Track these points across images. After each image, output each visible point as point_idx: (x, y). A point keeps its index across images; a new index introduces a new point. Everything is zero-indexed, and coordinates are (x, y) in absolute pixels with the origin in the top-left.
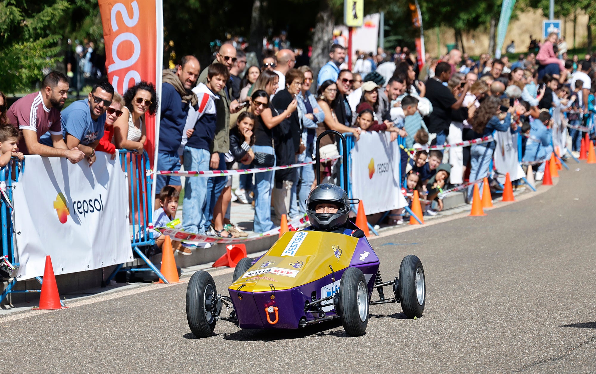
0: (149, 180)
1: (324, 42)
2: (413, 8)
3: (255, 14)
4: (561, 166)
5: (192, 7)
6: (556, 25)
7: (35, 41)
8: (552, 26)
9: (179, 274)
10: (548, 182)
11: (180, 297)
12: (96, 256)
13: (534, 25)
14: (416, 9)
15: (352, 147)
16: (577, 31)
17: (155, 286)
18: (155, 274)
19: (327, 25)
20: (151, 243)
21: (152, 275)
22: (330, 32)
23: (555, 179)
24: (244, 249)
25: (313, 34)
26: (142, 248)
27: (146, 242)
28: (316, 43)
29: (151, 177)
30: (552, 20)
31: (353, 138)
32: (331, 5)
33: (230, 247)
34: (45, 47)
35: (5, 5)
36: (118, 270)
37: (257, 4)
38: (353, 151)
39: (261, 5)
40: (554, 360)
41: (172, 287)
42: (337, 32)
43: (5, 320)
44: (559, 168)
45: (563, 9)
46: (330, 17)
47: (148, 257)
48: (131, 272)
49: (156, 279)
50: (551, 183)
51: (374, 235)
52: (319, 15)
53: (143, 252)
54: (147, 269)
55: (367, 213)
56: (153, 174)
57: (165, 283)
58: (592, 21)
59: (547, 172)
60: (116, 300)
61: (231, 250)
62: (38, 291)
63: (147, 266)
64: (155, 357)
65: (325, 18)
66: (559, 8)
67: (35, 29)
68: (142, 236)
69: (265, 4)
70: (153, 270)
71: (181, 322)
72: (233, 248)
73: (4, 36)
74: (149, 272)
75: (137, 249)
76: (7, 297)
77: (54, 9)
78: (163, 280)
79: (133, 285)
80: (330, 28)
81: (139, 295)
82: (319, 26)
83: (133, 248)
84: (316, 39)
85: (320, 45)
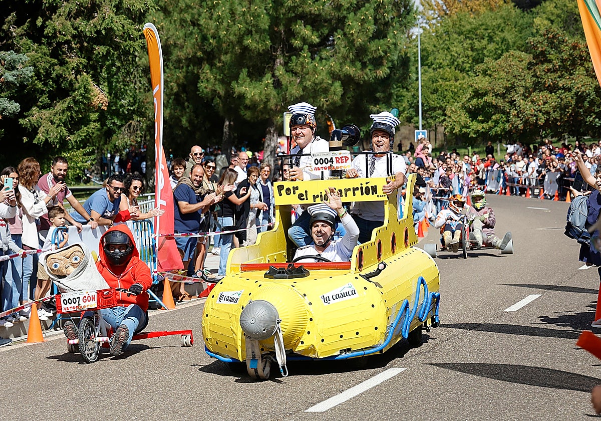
1: (272, 147)
2: (329, 123)
3: (226, 130)
4: (429, 225)
5: (184, 126)
6: (423, 133)
8: (421, 134)
9: (175, 304)
10: (421, 235)
11: (175, 319)
13: (409, 134)
14: (331, 124)
16: (437, 137)
17: (158, 312)
18: (159, 303)
19: (273, 136)
21: (157, 304)
22: (276, 141)
23: (425, 234)
25: (264, 143)
28: (267, 147)
30: (421, 130)
32: (275, 123)
33: (210, 284)
34: (84, 155)
35: (55, 127)
37: (227, 123)
39: (230, 124)
40: (425, 353)
41: (170, 312)
42: (279, 140)
43: (56, 338)
44: (428, 226)
45: (428, 123)
46: (274, 131)
49: (160, 307)
50: (423, 236)
52: (268, 130)
54: (153, 301)
57: (166, 309)
58: (446, 130)
59: (420, 229)
61: (210, 286)
62: (78, 317)
64: (157, 360)
65: (272, 131)
66: (425, 122)
67: (76, 142)
69: (232, 123)
70: (157, 301)
74: (155, 302)
76: (58, 322)
77: (88, 128)
78: (164, 308)
80: (275, 138)
82: (268, 136)
84: (266, 145)
85: (269, 150)
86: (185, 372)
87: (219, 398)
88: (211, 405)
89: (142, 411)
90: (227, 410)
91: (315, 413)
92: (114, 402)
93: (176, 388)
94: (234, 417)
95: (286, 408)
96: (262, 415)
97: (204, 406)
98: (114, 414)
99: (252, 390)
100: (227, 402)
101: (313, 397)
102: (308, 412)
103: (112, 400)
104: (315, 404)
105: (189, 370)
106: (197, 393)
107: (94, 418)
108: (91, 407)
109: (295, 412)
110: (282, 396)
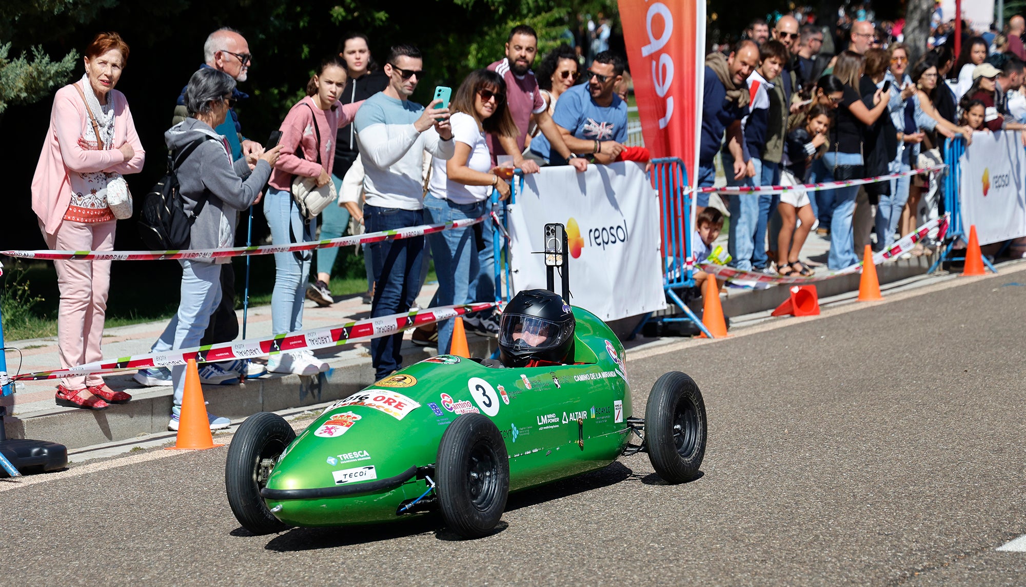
0: (686, 199)
7: (535, 16)
9: (728, 326)
11: (728, 357)
12: (618, 302)
15: (961, 154)
17: (695, 342)
18: (696, 325)
20: (690, 284)
21: (691, 326)
24: (813, 291)
26: (677, 291)
27: (683, 284)
29: (690, 196)
31: (962, 142)
33: (796, 290)
36: (646, 321)
38: (963, 159)
41: (718, 342)
47: (686, 303)
48: (664, 323)
49: (697, 332)
51: (991, 273)
53: (679, 296)
54: (685, 319)
55: (982, 242)
56: (692, 192)
57: (708, 337)
60: (644, 360)
61: (797, 294)
63: (684, 314)
68: (678, 275)
70: (692, 320)
71: (731, 389)
72: (799, 291)
73: (497, 10)
74: (687, 323)
75: (670, 292)
78: (706, 334)
79: (665, 340)
81: (674, 353)
83: (666, 291)
84: (911, 7)
85: (917, 16)
86: (754, 462)
87: (823, 517)
88: (808, 529)
89: (674, 534)
90: (841, 540)
91: (1017, 553)
92: (617, 514)
93: (737, 492)
94: (853, 554)
95: (957, 542)
96: (910, 552)
97: (795, 529)
98: (620, 538)
99: (888, 504)
100: (839, 524)
101: (1011, 521)
102: (1002, 552)
103: (615, 510)
104: (1015, 536)
105: (761, 458)
106: (779, 505)
107: (581, 545)
108: (575, 523)
109: (977, 551)
110: (948, 518)
